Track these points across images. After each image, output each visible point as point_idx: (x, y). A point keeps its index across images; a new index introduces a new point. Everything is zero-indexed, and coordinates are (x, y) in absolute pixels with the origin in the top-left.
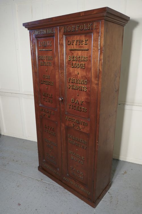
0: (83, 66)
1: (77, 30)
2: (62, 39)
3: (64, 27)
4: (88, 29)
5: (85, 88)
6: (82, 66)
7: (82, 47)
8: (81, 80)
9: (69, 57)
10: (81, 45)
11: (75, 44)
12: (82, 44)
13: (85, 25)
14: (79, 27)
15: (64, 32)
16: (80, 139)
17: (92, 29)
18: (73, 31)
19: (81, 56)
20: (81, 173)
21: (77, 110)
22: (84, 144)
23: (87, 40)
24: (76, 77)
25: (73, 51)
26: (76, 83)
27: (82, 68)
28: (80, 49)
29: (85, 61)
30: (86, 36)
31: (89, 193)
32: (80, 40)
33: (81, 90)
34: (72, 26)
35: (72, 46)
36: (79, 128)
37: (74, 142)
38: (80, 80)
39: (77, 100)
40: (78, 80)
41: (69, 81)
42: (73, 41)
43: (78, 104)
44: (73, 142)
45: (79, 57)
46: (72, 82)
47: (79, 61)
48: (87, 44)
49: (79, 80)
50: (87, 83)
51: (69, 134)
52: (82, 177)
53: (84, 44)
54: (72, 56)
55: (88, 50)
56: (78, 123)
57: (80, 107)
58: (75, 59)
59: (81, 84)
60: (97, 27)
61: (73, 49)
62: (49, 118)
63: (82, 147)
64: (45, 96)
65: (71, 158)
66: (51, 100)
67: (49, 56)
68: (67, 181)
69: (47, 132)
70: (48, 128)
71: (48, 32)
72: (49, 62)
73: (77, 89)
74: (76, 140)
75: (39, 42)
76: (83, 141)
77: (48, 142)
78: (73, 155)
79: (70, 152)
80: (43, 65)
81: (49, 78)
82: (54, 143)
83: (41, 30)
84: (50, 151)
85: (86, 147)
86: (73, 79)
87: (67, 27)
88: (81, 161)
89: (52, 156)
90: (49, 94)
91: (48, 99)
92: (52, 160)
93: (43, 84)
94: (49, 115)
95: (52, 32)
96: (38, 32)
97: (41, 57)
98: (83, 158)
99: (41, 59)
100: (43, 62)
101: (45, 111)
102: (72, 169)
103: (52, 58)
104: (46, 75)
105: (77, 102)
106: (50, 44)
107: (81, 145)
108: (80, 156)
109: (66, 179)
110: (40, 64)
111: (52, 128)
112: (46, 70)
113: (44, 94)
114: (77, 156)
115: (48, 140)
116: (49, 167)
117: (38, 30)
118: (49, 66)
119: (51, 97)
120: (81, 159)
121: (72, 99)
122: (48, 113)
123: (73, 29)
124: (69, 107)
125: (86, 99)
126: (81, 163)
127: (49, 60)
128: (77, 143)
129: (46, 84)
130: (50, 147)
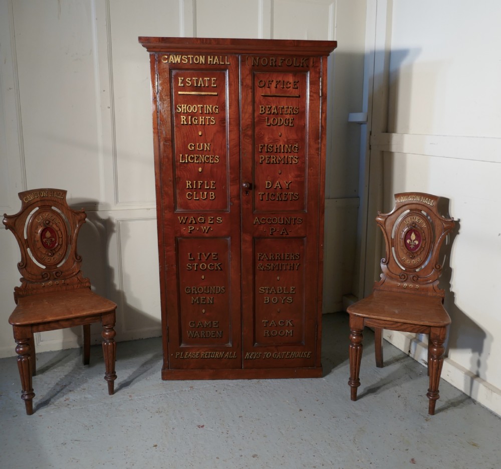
0: (291, 121)
1: (280, 65)
2: (248, 77)
3: (253, 58)
4: (302, 65)
5: (295, 158)
6: (287, 122)
7: (289, 91)
8: (286, 145)
9: (262, 107)
10: (285, 89)
11: (275, 86)
12: (287, 87)
13: (295, 59)
14: (285, 60)
15: (253, 66)
16: (286, 254)
17: (307, 66)
18: (272, 66)
19: (285, 107)
20: (288, 322)
21: (278, 200)
22: (295, 259)
23: (298, 82)
24: (276, 142)
25: (269, 98)
26: (276, 152)
27: (288, 125)
28: (283, 95)
29: (293, 114)
30: (295, 75)
31: (309, 354)
32: (284, 81)
33: (288, 164)
34: (271, 58)
35: (268, 89)
36: (286, 233)
37: (272, 264)
38: (284, 146)
39: (278, 182)
40: (280, 146)
41: (260, 151)
42: (269, 81)
43: (281, 188)
44: (270, 265)
45: (283, 108)
46: (267, 152)
47: (282, 114)
48: (297, 88)
49: (282, 146)
50: (298, 150)
51: (259, 254)
52: (291, 331)
53: (291, 87)
54: (267, 106)
55: (299, 97)
56: (283, 223)
57: (284, 193)
58: (273, 111)
59: (287, 152)
60: (317, 65)
61: (269, 94)
62: (207, 233)
63: (290, 267)
64: (192, 188)
65: (265, 302)
66: (212, 194)
67: (208, 106)
68: (254, 358)
69: (195, 269)
70: (201, 259)
71: (210, 61)
72: (208, 117)
73: (278, 162)
74: (276, 259)
75: (180, 78)
76: (292, 255)
77: (199, 291)
78: (268, 293)
79: (261, 289)
80: (191, 124)
81: (208, 148)
82: (215, 288)
83: (189, 56)
84: (204, 311)
85: (299, 265)
86: (270, 146)
87: (260, 58)
88: (288, 298)
89: (210, 322)
90: (206, 182)
91: (203, 193)
92: (207, 332)
93: (188, 163)
94: (205, 227)
95: (221, 63)
96: (180, 57)
97: (185, 108)
98: (291, 290)
99: (184, 111)
100: (191, 118)
101: (194, 222)
102: (265, 325)
103: (217, 110)
104: (199, 145)
105: (279, 186)
106: (214, 84)
107: (288, 265)
108: (285, 288)
109: (254, 354)
110: (181, 121)
111: (210, 254)
112: (200, 134)
113: (189, 185)
114: (278, 292)
115: (197, 289)
116: (199, 354)
117: (179, 55)
118: (209, 125)
119: (212, 188)
120: (288, 292)
121: (267, 182)
122: (204, 223)
123: (272, 63)
124: (261, 199)
125: (297, 176)
126: (288, 300)
127: (209, 113)
128: (278, 265)
129: (198, 162)
130: (205, 303)
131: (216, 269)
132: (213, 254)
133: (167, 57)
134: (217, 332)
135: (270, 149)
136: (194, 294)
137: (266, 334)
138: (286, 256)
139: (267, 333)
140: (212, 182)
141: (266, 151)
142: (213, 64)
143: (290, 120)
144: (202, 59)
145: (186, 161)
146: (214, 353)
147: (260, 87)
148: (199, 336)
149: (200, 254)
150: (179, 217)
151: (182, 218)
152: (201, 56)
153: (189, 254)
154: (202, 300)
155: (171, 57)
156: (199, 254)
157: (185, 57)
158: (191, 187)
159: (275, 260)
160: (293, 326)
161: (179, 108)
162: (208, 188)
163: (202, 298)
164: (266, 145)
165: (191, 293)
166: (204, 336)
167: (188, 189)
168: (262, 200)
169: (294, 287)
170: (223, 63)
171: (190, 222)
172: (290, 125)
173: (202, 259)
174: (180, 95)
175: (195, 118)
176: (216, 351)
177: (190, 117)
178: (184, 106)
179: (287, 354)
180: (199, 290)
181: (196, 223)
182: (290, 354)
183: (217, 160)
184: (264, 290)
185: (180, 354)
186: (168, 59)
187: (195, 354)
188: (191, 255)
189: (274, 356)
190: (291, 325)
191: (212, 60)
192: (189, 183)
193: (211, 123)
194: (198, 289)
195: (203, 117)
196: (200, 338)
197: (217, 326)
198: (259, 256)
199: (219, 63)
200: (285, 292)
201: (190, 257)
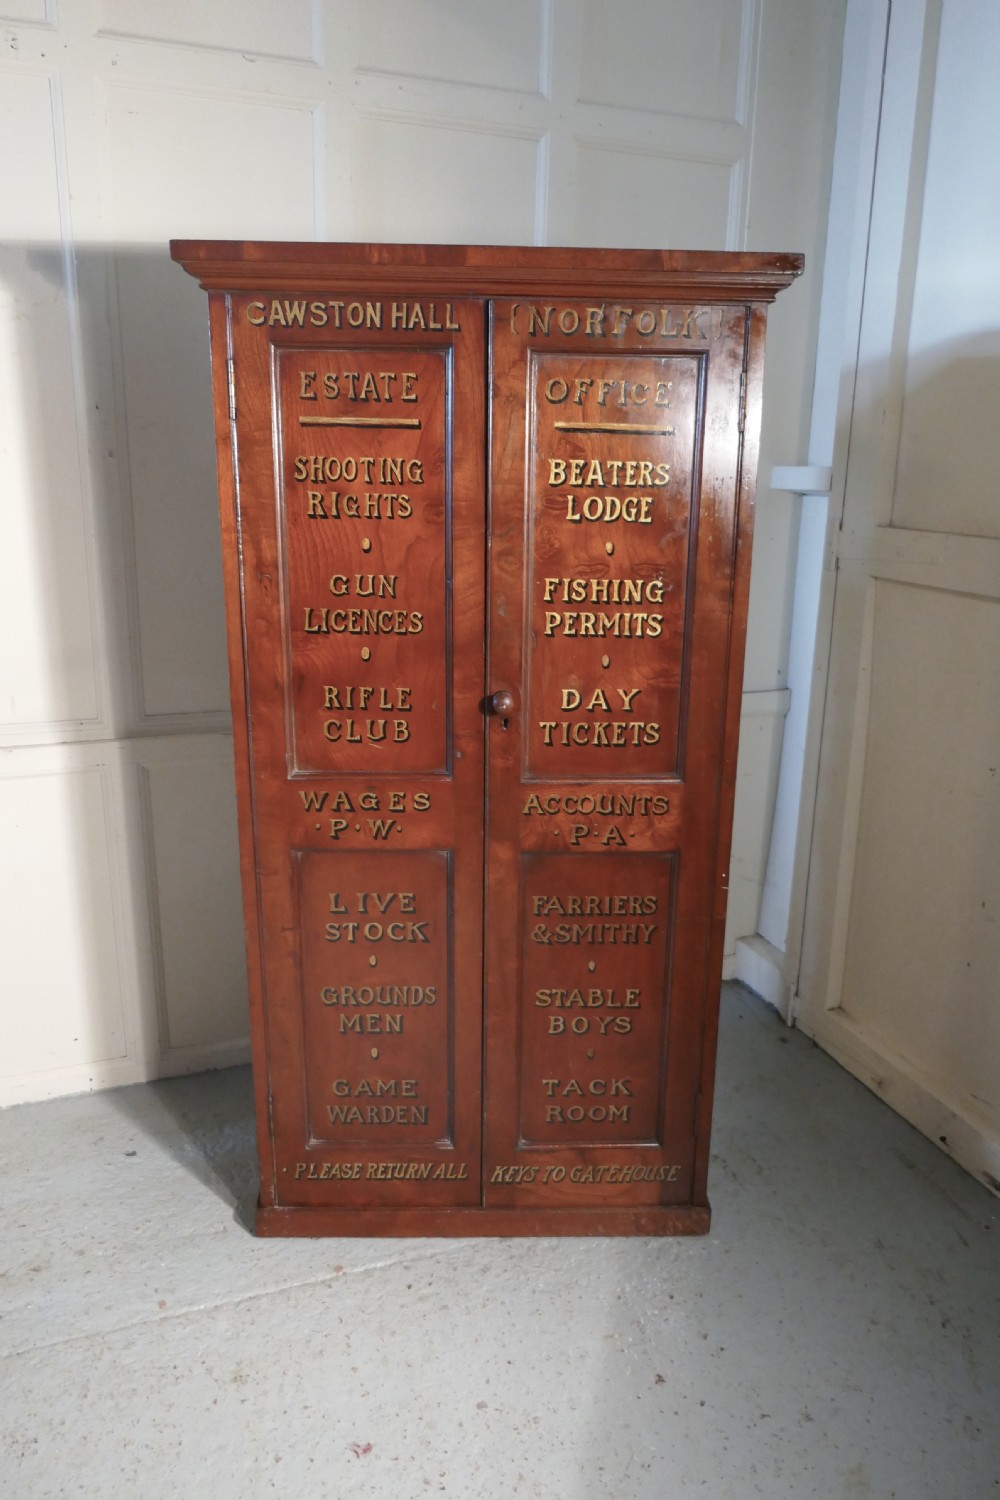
0: (644, 509)
1: (615, 332)
2: (514, 372)
3: (533, 310)
4: (684, 333)
5: (654, 619)
6: (633, 510)
7: (642, 415)
8: (628, 582)
9: (557, 465)
10: (630, 408)
12: (636, 404)
13: (664, 312)
14: (632, 317)
15: (533, 334)
16: (617, 899)
17: (704, 337)
18: (593, 334)
19: (628, 465)
20: (617, 1085)
21: (599, 745)
22: (643, 914)
24: (598, 571)
25: (580, 435)
26: (598, 603)
27: (636, 521)
28: (622, 426)
29: (653, 486)
31: (673, 1171)
32: (626, 384)
33: (631, 637)
34: (590, 310)
35: (580, 407)
36: (618, 840)
37: (576, 927)
38: (621, 584)
39: (598, 691)
40: (610, 583)
41: (547, 597)
42: (581, 384)
43: (609, 710)
44: (569, 930)
45: (622, 467)
46: (570, 601)
47: (618, 486)
48: (667, 406)
49: (616, 583)
50: (663, 595)
51: (536, 898)
52: (625, 1108)
53: (651, 402)
54: (574, 462)
55: (674, 433)
56: (612, 813)
57: (616, 724)
58: (591, 477)
59: (629, 604)
61: (580, 424)
62: (385, 838)
63: (628, 934)
64: (341, 708)
65: (551, 1031)
66: (400, 724)
67: (389, 461)
68: (518, 1180)
69: (350, 938)
70: (366, 912)
71: (399, 319)
72: (389, 496)
73: (601, 632)
74: (588, 911)
75: (303, 375)
76: (636, 900)
77: (360, 999)
78: (563, 1006)
79: (542, 995)
80: (338, 517)
81: (390, 590)
82: (409, 990)
83: (331, 303)
84: (374, 1052)
85: (655, 929)
86: (579, 585)
87: (554, 310)
88: (618, 1021)
89: (392, 1082)
90: (383, 690)
91: (372, 723)
92: (384, 1108)
93: (328, 632)
94: (379, 823)
95: (432, 325)
96: (303, 308)
97: (319, 466)
98: (629, 996)
99: (316, 475)
100: (338, 495)
101: (347, 807)
102: (550, 1093)
103: (419, 471)
104: (362, 578)
105: (602, 701)
106: (409, 391)
107: (620, 928)
108: (610, 991)
109: (516, 1172)
110: (307, 509)
111: (395, 897)
112: (366, 544)
113: (331, 699)
114: (590, 1004)
115: (355, 992)
116: (363, 1169)
117: (300, 298)
118: (392, 518)
119: (400, 706)
120: (619, 1005)
121: (565, 692)
122: (378, 809)
123: (592, 324)
124: (547, 740)
125: (659, 675)
126: (620, 1026)
127: (392, 483)
128: (594, 928)
129: (358, 630)
130: (378, 1030)
131: (410, 937)
132: (401, 895)
133: (261, 305)
134: (414, 1110)
135: (578, 594)
136: (347, 1005)
137: (552, 1116)
138: (617, 903)
139: (557, 1113)
140: (400, 690)
141: (566, 598)
142: (407, 329)
143: (643, 504)
144: (372, 313)
145: (324, 629)
146: (405, 1165)
147: (553, 402)
148: (361, 1120)
149: (365, 898)
150: (302, 794)
151: (312, 795)
152: (369, 304)
153: (332, 896)
154: (369, 1021)
155: (276, 304)
156: (360, 895)
157: (318, 307)
158: (336, 704)
159: (582, 914)
160: (631, 1095)
161: (301, 466)
162: (389, 706)
163: (369, 1016)
164: (566, 581)
165: (338, 1003)
166: (376, 1120)
167: (330, 708)
168: (550, 744)
169: (637, 991)
170: (439, 326)
171: (334, 806)
172: (642, 519)
173: (369, 909)
174: (304, 425)
175: (350, 499)
176: (411, 1161)
177: (334, 494)
178: (316, 462)
179: (612, 1171)
180: (362, 996)
181: (352, 810)
182: (620, 1170)
183: (415, 625)
184: (547, 998)
185: (308, 1167)
186: (267, 309)
187: (351, 1168)
188: (337, 898)
189: (575, 1175)
190: (626, 1092)
191: (404, 315)
192: (330, 691)
193: (400, 512)
194: (359, 993)
195: (376, 495)
196: (364, 1123)
197: (413, 1094)
198: (537, 903)
199: (426, 324)
200: (609, 1004)
201: (337, 906)
